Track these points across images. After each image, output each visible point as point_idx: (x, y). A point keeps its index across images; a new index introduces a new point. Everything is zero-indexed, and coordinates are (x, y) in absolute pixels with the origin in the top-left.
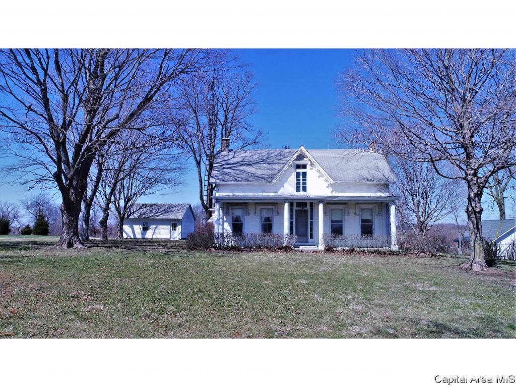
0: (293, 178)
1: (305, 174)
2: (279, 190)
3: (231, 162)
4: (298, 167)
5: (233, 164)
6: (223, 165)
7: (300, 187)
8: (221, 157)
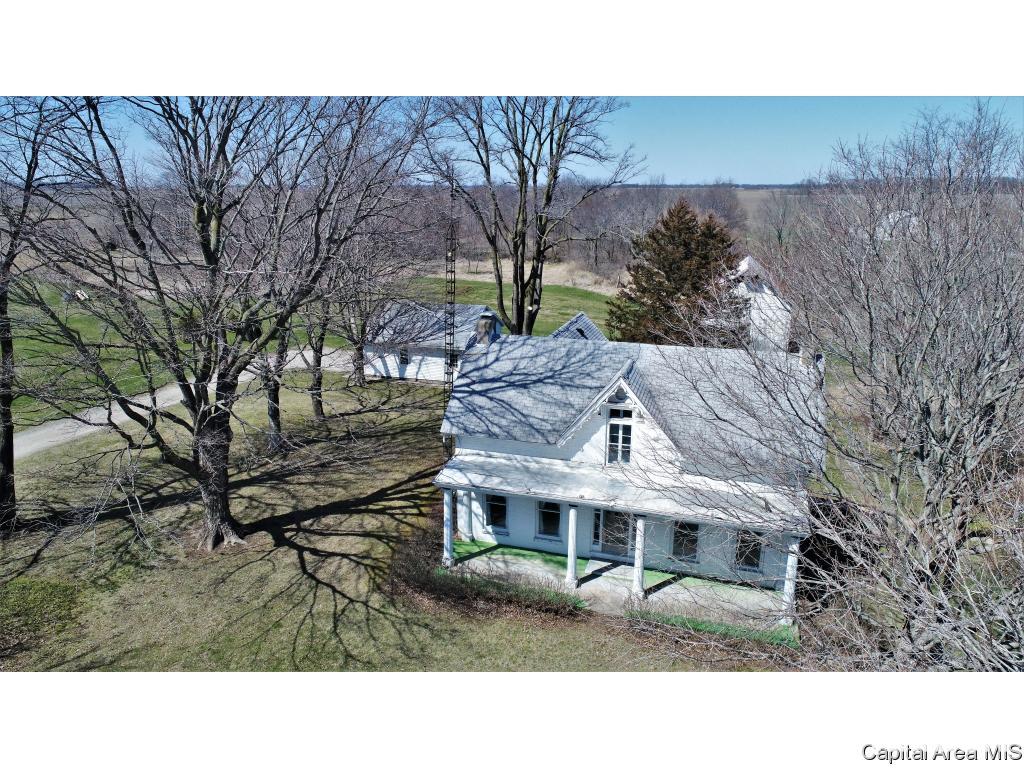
0: (602, 435)
1: (627, 429)
2: (573, 455)
3: (489, 374)
4: (615, 414)
5: (493, 380)
6: (474, 382)
7: (616, 452)
8: (474, 357)
